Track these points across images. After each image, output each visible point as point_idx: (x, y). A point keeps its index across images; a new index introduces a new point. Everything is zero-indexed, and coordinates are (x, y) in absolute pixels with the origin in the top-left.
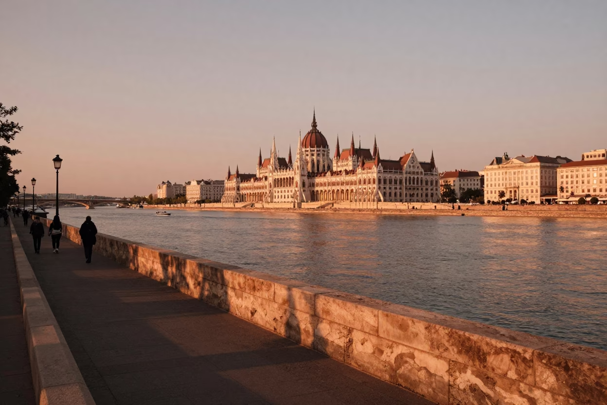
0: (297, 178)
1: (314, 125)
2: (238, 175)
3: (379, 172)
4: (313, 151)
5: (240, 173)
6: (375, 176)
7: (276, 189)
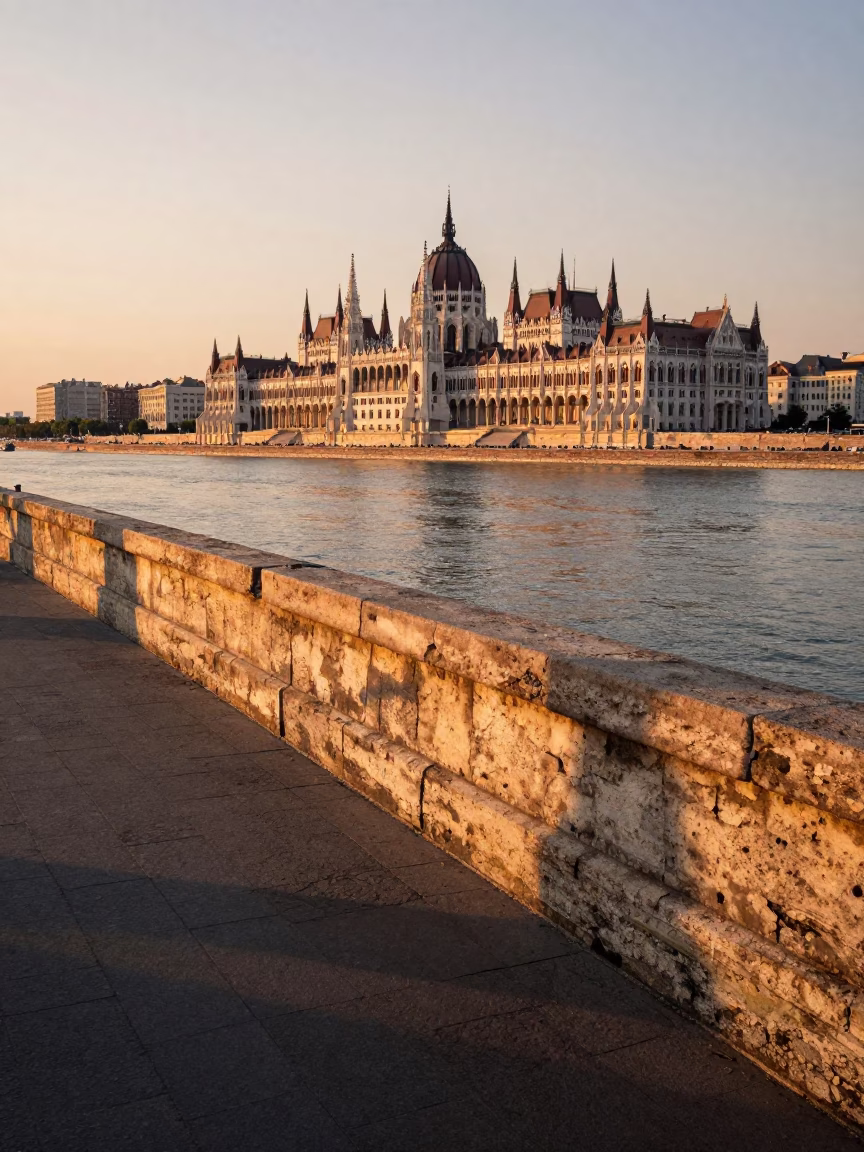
0: (417, 367)
1: (449, 231)
2: (241, 360)
3: (650, 352)
4: (455, 298)
5: (247, 354)
6: (641, 359)
7: (359, 396)
